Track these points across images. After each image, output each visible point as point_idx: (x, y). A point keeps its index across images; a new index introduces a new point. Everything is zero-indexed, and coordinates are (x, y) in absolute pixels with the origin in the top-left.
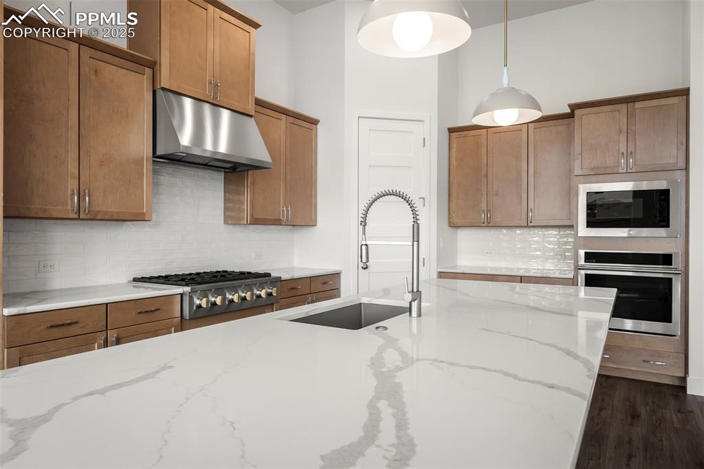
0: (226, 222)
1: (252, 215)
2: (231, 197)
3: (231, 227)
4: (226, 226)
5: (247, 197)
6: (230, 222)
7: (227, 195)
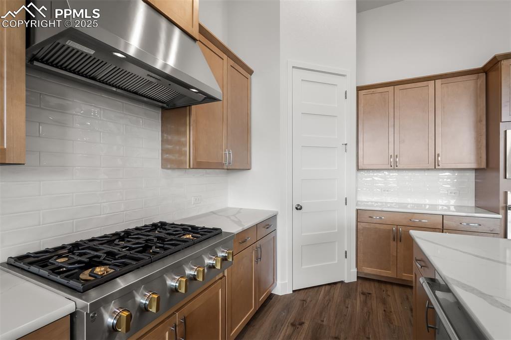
0: (164, 166)
1: (195, 158)
2: (170, 138)
3: (169, 171)
4: (165, 170)
5: (189, 137)
6: (169, 166)
7: (165, 135)
